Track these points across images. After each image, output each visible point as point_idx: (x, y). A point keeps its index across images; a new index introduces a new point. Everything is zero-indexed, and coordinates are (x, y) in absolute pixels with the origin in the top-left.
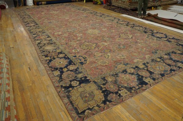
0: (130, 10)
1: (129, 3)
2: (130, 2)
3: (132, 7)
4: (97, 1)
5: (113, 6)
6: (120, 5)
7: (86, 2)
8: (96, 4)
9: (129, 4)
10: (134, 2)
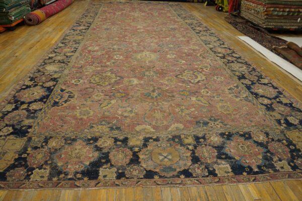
0: (263, 30)
1: (265, 17)
2: (267, 15)
3: (272, 25)
4: (223, 6)
5: (243, 18)
6: (252, 17)
7: (207, 5)
8: (219, 10)
9: (265, 19)
10: (277, 15)
